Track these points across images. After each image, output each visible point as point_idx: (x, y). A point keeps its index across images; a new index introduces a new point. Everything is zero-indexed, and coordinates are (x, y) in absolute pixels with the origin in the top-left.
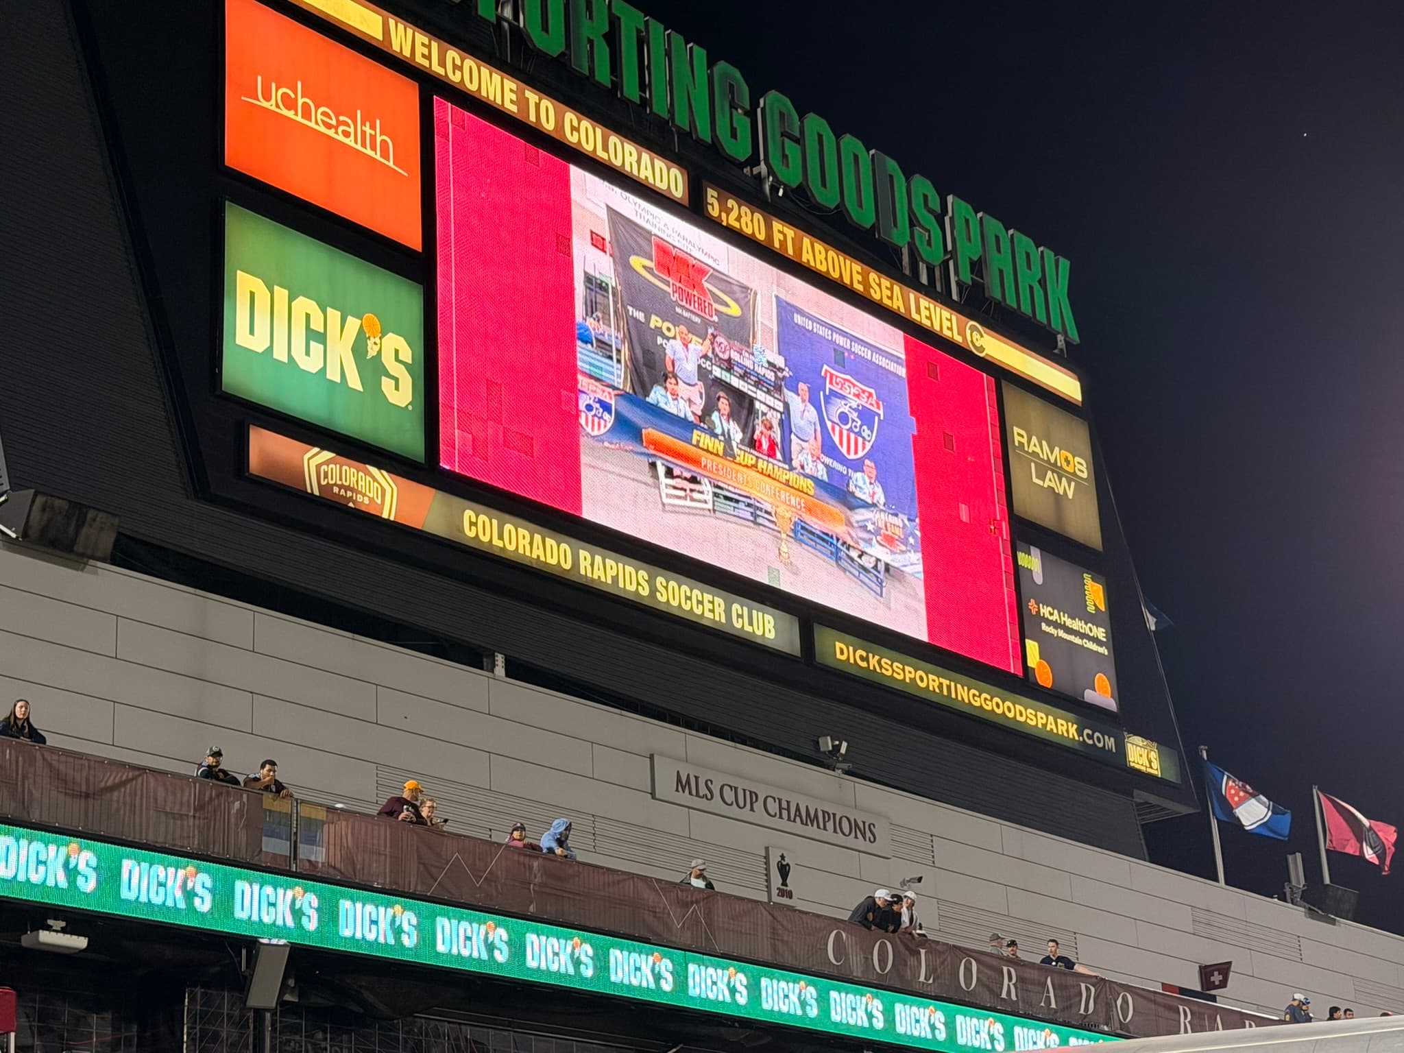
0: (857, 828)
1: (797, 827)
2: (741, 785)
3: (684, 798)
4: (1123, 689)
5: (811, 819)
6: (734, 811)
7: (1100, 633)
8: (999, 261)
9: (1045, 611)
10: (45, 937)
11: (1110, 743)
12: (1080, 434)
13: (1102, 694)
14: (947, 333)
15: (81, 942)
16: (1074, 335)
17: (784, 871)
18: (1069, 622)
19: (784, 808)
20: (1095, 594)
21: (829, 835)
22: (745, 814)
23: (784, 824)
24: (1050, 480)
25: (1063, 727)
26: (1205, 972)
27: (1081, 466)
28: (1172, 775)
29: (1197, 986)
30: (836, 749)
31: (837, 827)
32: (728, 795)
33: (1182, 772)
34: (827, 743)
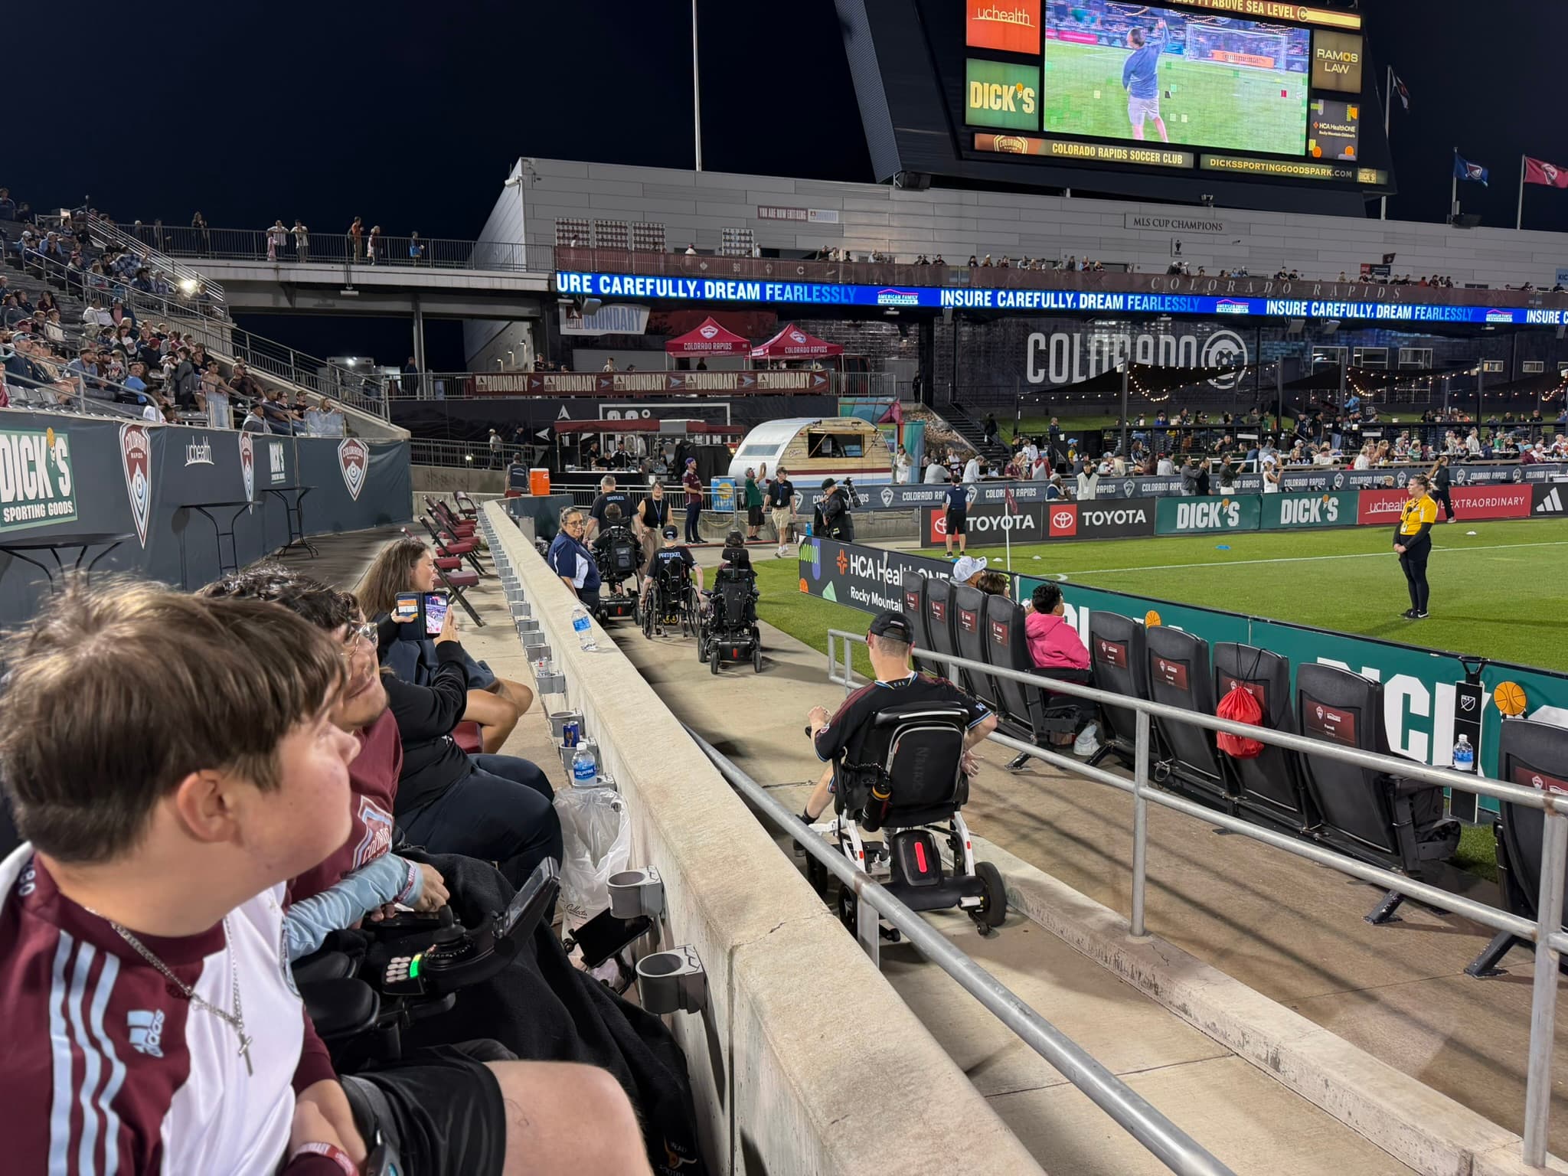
0: (1213, 226)
1: (1187, 230)
2: (1162, 218)
3: (1138, 227)
4: (1361, 150)
5: (1193, 226)
6: (1159, 228)
7: (1353, 129)
9: (1322, 125)
10: (888, 313)
11: (1350, 174)
12: (1358, 44)
13: (1350, 154)
14: (1287, 16)
15: (897, 313)
17: (1178, 246)
18: (1335, 128)
19: (1181, 224)
20: (1352, 113)
21: (1201, 230)
22: (1164, 228)
23: (1181, 229)
24: (1335, 68)
25: (1326, 172)
26: (1386, 257)
27: (1356, 58)
28: (1382, 181)
29: (1381, 262)
30: (1208, 198)
31: (1204, 227)
32: (1157, 223)
33: (1389, 179)
34: (1205, 197)
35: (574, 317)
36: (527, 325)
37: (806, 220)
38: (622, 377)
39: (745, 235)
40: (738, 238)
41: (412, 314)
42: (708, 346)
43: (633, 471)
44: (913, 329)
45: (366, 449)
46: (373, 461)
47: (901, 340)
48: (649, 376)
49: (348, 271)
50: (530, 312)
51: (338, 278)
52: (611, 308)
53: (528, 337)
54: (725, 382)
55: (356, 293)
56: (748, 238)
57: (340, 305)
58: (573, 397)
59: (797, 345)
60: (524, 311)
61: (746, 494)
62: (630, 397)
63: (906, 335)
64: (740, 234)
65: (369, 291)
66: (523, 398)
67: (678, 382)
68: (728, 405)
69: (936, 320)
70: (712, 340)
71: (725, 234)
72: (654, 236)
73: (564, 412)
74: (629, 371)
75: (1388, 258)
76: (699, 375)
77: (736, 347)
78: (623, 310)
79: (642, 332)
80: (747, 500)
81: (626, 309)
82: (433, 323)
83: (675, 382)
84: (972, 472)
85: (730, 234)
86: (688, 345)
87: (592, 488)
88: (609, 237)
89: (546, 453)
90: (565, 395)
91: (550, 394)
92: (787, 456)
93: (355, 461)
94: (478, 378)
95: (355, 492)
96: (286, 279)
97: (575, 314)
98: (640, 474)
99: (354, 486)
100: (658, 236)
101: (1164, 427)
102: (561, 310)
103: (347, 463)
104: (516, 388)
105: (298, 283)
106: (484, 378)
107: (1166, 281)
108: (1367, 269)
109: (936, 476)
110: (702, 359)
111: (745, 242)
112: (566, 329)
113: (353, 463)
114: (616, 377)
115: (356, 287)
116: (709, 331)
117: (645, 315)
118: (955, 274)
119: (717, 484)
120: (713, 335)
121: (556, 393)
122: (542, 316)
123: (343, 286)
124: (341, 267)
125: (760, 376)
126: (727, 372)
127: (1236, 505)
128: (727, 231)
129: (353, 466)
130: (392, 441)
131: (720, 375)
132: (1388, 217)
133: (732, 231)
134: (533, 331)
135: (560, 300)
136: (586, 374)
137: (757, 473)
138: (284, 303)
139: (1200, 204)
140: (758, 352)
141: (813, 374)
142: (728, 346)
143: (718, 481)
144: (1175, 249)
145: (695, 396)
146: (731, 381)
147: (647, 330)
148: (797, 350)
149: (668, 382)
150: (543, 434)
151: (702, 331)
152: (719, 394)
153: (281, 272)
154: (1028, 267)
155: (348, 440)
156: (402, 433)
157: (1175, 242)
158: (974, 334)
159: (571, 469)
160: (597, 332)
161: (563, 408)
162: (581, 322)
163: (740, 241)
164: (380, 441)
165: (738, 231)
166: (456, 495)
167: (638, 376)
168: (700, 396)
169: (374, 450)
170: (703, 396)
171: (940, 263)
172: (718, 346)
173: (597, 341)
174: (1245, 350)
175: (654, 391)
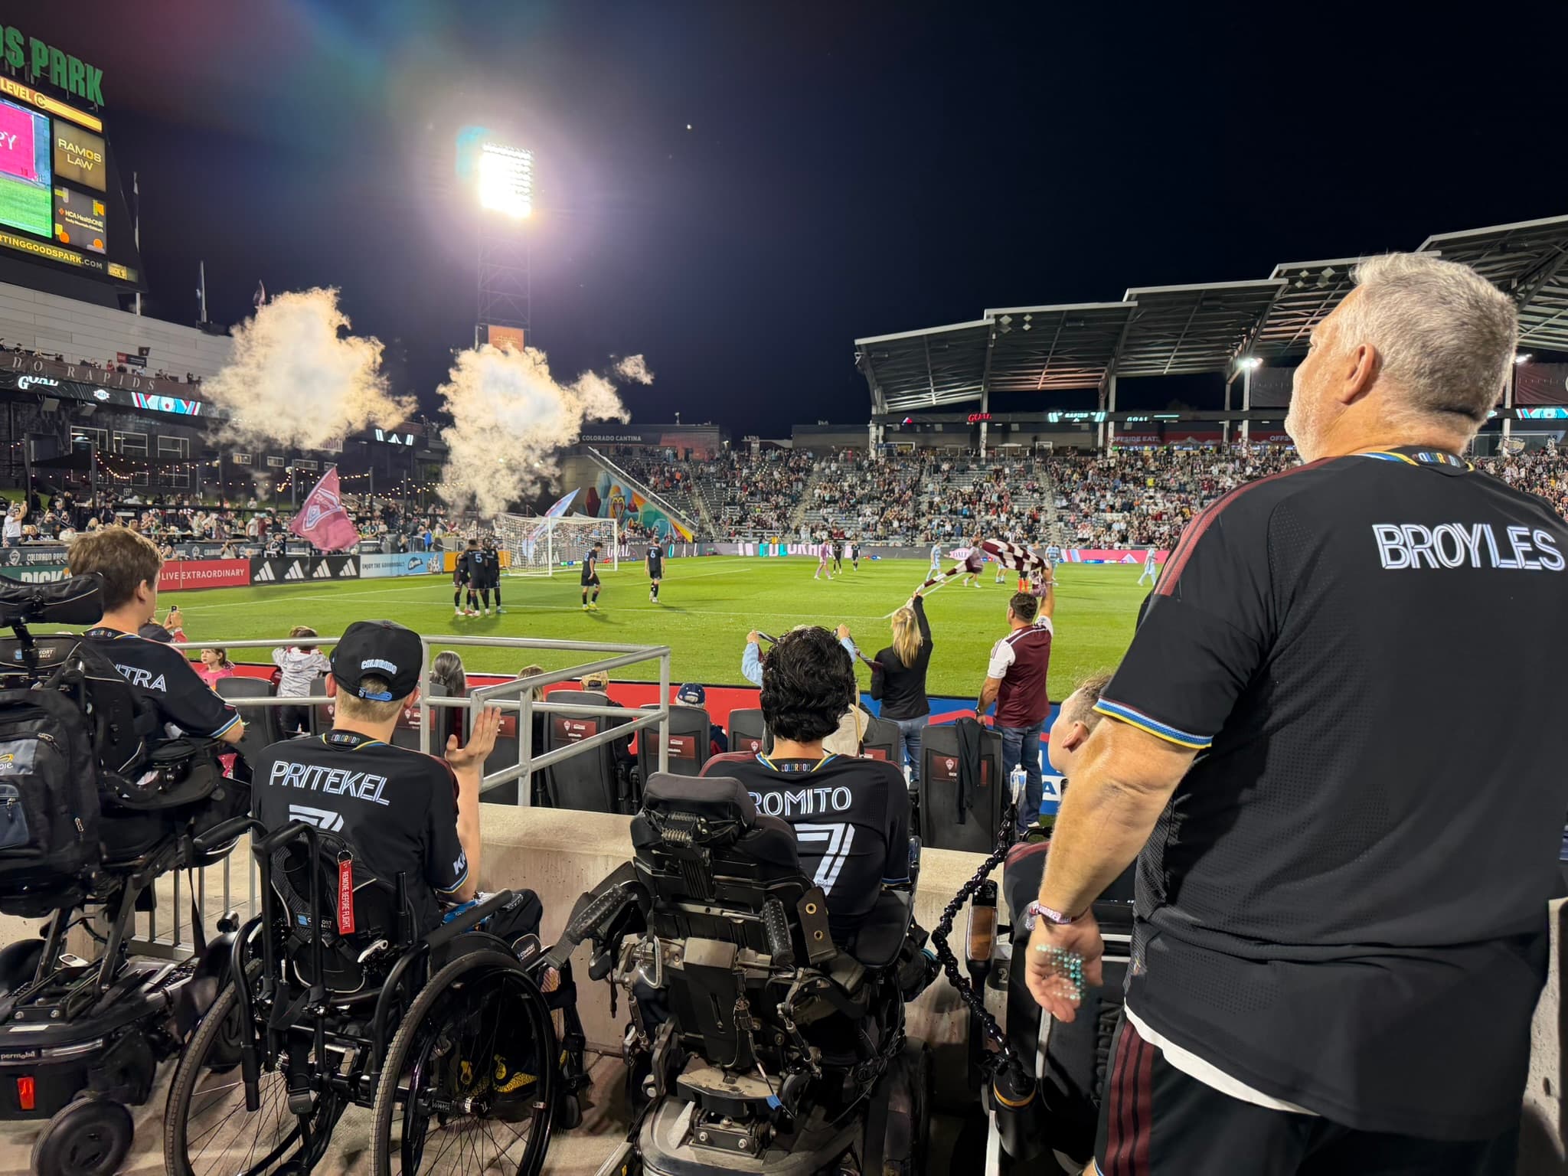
4: (109, 245)
7: (100, 224)
8: (56, 68)
9: (68, 213)
11: (100, 265)
12: (100, 145)
13: (98, 246)
14: (23, 97)
16: (102, 104)
18: (82, 219)
20: (99, 208)
24: (78, 161)
25: (74, 259)
26: (141, 350)
27: (99, 157)
28: (134, 279)
29: (137, 354)
33: (140, 278)
75: (144, 351)
108: (124, 358)
132: (143, 313)
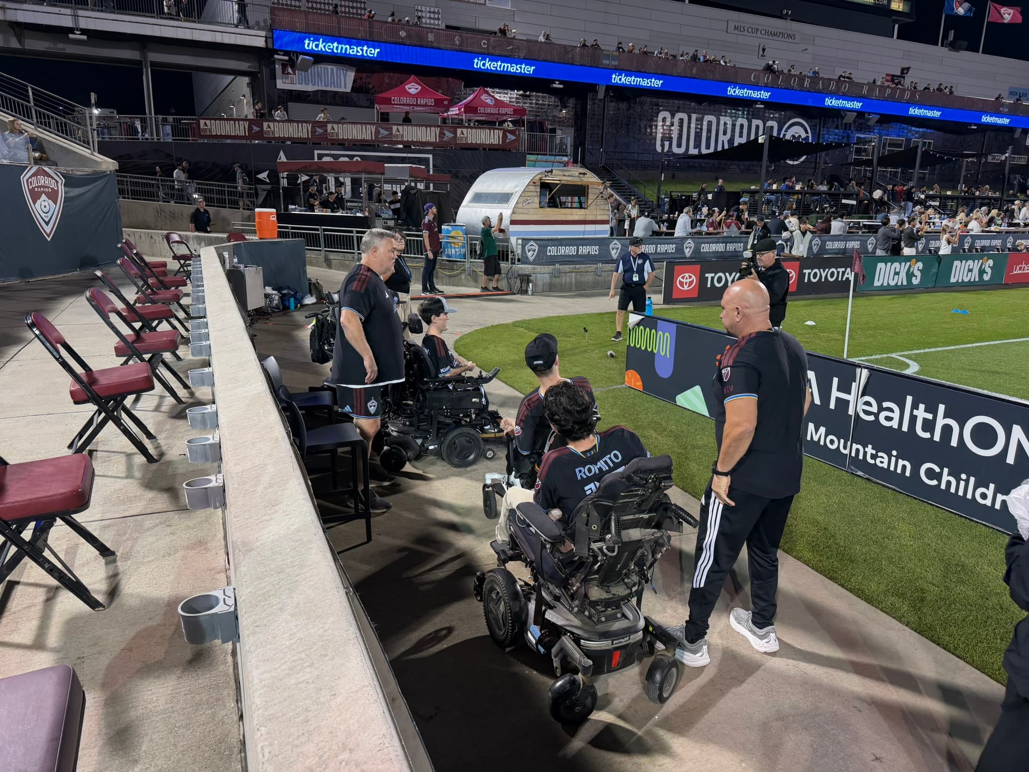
0: (789, 36)
1: (771, 37)
2: (754, 27)
3: (736, 32)
5: (775, 34)
6: (751, 34)
10: (554, 86)
11: (885, 2)
15: (561, 86)
17: (764, 50)
19: (767, 32)
21: (780, 39)
22: (755, 35)
23: (766, 37)
26: (903, 69)
28: (907, 10)
29: (899, 74)
30: (787, 13)
31: (783, 36)
32: (750, 30)
33: (911, 9)
34: (785, 12)
35: (288, 73)
36: (246, 80)
37: (485, 4)
38: (335, 126)
39: (434, 12)
40: (428, 15)
41: (139, 63)
42: (412, 101)
43: (358, 215)
44: (572, 102)
45: (61, 181)
46: (71, 195)
47: (561, 111)
48: (359, 126)
49: (76, 16)
50: (249, 67)
51: (67, 22)
52: (321, 67)
53: (247, 91)
54: (429, 135)
55: (84, 37)
56: (436, 16)
57: (70, 49)
58: (289, 143)
59: (487, 105)
60: (244, 66)
61: (482, 243)
62: (342, 144)
63: (565, 107)
64: (430, 12)
65: (96, 36)
66: (244, 142)
67: (386, 133)
68: (431, 156)
69: (590, 95)
70: (416, 96)
71: (417, 10)
72: (357, 8)
73: (282, 157)
74: (342, 121)
75: (905, 71)
76: (405, 127)
77: (438, 103)
78: (332, 69)
79: (349, 90)
80: (482, 250)
81: (335, 68)
82: (162, 74)
83: (384, 132)
84: (685, 227)
85: (422, 11)
86: (395, 99)
87: (317, 230)
88: (318, 6)
89: (269, 192)
90: (283, 140)
91: (269, 140)
92: (520, 205)
93: (48, 195)
94: (202, 122)
95: (48, 230)
96: (13, 19)
97: (290, 71)
98: (366, 217)
99: (47, 223)
100: (361, 8)
101: (790, 192)
102: (277, 66)
103: (36, 197)
104: (238, 133)
105: (26, 23)
106: (208, 122)
107: (762, 75)
108: (889, 78)
109: (646, 229)
110: (407, 113)
111: (434, 19)
112: (281, 84)
113: (43, 197)
114: (329, 126)
115: (84, 31)
116: (413, 88)
117: (351, 75)
118: (608, 57)
119: (448, 231)
120: (416, 91)
121: (275, 138)
122: (260, 72)
123: (71, 30)
124: (68, 11)
125: (459, 131)
126: (430, 126)
127: (920, 265)
128: (419, 8)
129: (44, 201)
130: (95, 173)
131: (424, 128)
132: (898, 38)
133: (423, 9)
134: (252, 86)
135: (276, 56)
136: (302, 122)
137: (494, 222)
138: (14, 44)
139: (781, 17)
140: (454, 111)
141: (505, 131)
142: (431, 102)
143: (450, 228)
144: (761, 52)
145: (401, 146)
146: (433, 134)
147: (353, 88)
148: (488, 110)
149: (377, 132)
150: (263, 176)
151: (407, 87)
152: (422, 146)
153: (8, 11)
154: (663, 56)
155: (35, 168)
156: (108, 164)
157: (761, 47)
158: (618, 109)
159: (294, 210)
160: (310, 88)
161: (282, 154)
162: (295, 78)
163: (430, 18)
164: (80, 171)
165: (428, 9)
166: (168, 238)
167: (350, 126)
168: (405, 146)
169: (71, 181)
170: (407, 147)
171: (596, 47)
172: (422, 101)
173: (309, 96)
174: (810, 135)
175: (364, 140)
